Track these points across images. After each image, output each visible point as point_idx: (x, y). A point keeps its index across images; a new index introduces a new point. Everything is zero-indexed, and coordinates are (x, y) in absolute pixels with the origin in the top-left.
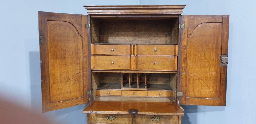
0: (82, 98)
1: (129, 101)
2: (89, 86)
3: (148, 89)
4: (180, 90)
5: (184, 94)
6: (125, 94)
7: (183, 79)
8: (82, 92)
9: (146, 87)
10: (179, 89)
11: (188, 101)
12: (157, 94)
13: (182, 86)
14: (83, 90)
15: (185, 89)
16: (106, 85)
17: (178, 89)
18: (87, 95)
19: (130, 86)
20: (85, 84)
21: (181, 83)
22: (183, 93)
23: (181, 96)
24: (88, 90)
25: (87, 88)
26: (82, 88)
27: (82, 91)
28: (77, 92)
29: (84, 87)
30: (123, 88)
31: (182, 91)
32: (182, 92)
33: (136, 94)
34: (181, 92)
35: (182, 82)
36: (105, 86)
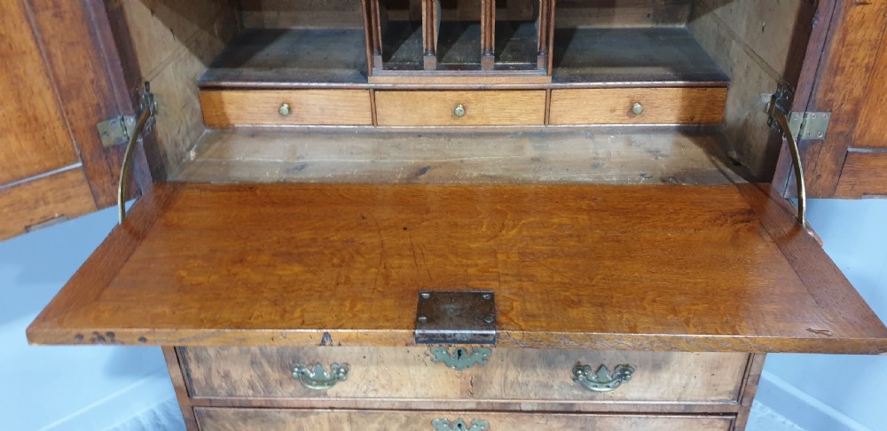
0: (72, 177)
1: (423, 170)
2: (104, 83)
3: (555, 79)
4: (819, 95)
5: (840, 128)
6: (398, 114)
7: (867, 9)
8: (61, 134)
9: (540, 62)
10: (806, 93)
11: (855, 173)
12: (613, 110)
13: (837, 70)
14: (65, 114)
15: (858, 92)
16: (275, 50)
17: (801, 95)
18: (106, 150)
19: (430, 60)
20: (61, 69)
21: (843, 39)
22: (835, 120)
23: (814, 142)
24: (107, 111)
25: (90, 96)
26: (46, 104)
27: (58, 124)
28: (12, 139)
29: (65, 93)
30: (382, 78)
31: (826, 106)
32: (825, 116)
33: (471, 112)
34: (819, 110)
35: (850, 37)
36: (261, 56)
